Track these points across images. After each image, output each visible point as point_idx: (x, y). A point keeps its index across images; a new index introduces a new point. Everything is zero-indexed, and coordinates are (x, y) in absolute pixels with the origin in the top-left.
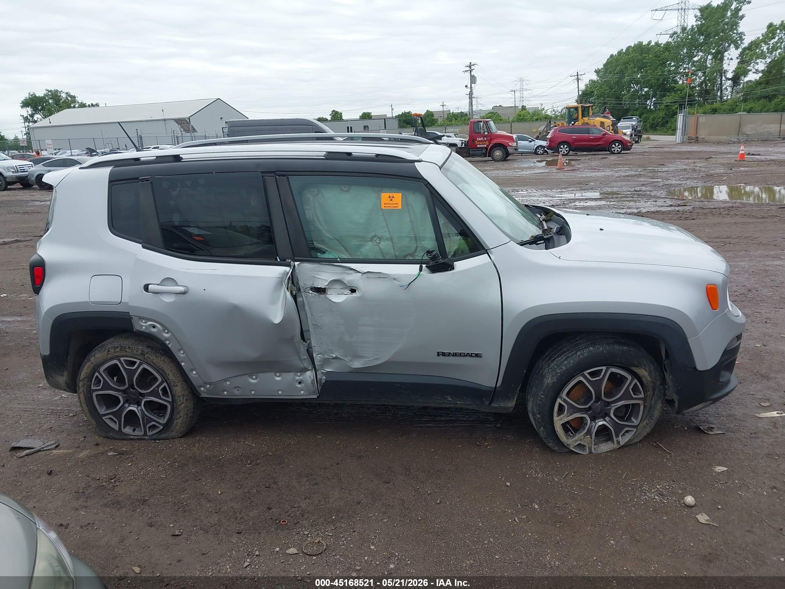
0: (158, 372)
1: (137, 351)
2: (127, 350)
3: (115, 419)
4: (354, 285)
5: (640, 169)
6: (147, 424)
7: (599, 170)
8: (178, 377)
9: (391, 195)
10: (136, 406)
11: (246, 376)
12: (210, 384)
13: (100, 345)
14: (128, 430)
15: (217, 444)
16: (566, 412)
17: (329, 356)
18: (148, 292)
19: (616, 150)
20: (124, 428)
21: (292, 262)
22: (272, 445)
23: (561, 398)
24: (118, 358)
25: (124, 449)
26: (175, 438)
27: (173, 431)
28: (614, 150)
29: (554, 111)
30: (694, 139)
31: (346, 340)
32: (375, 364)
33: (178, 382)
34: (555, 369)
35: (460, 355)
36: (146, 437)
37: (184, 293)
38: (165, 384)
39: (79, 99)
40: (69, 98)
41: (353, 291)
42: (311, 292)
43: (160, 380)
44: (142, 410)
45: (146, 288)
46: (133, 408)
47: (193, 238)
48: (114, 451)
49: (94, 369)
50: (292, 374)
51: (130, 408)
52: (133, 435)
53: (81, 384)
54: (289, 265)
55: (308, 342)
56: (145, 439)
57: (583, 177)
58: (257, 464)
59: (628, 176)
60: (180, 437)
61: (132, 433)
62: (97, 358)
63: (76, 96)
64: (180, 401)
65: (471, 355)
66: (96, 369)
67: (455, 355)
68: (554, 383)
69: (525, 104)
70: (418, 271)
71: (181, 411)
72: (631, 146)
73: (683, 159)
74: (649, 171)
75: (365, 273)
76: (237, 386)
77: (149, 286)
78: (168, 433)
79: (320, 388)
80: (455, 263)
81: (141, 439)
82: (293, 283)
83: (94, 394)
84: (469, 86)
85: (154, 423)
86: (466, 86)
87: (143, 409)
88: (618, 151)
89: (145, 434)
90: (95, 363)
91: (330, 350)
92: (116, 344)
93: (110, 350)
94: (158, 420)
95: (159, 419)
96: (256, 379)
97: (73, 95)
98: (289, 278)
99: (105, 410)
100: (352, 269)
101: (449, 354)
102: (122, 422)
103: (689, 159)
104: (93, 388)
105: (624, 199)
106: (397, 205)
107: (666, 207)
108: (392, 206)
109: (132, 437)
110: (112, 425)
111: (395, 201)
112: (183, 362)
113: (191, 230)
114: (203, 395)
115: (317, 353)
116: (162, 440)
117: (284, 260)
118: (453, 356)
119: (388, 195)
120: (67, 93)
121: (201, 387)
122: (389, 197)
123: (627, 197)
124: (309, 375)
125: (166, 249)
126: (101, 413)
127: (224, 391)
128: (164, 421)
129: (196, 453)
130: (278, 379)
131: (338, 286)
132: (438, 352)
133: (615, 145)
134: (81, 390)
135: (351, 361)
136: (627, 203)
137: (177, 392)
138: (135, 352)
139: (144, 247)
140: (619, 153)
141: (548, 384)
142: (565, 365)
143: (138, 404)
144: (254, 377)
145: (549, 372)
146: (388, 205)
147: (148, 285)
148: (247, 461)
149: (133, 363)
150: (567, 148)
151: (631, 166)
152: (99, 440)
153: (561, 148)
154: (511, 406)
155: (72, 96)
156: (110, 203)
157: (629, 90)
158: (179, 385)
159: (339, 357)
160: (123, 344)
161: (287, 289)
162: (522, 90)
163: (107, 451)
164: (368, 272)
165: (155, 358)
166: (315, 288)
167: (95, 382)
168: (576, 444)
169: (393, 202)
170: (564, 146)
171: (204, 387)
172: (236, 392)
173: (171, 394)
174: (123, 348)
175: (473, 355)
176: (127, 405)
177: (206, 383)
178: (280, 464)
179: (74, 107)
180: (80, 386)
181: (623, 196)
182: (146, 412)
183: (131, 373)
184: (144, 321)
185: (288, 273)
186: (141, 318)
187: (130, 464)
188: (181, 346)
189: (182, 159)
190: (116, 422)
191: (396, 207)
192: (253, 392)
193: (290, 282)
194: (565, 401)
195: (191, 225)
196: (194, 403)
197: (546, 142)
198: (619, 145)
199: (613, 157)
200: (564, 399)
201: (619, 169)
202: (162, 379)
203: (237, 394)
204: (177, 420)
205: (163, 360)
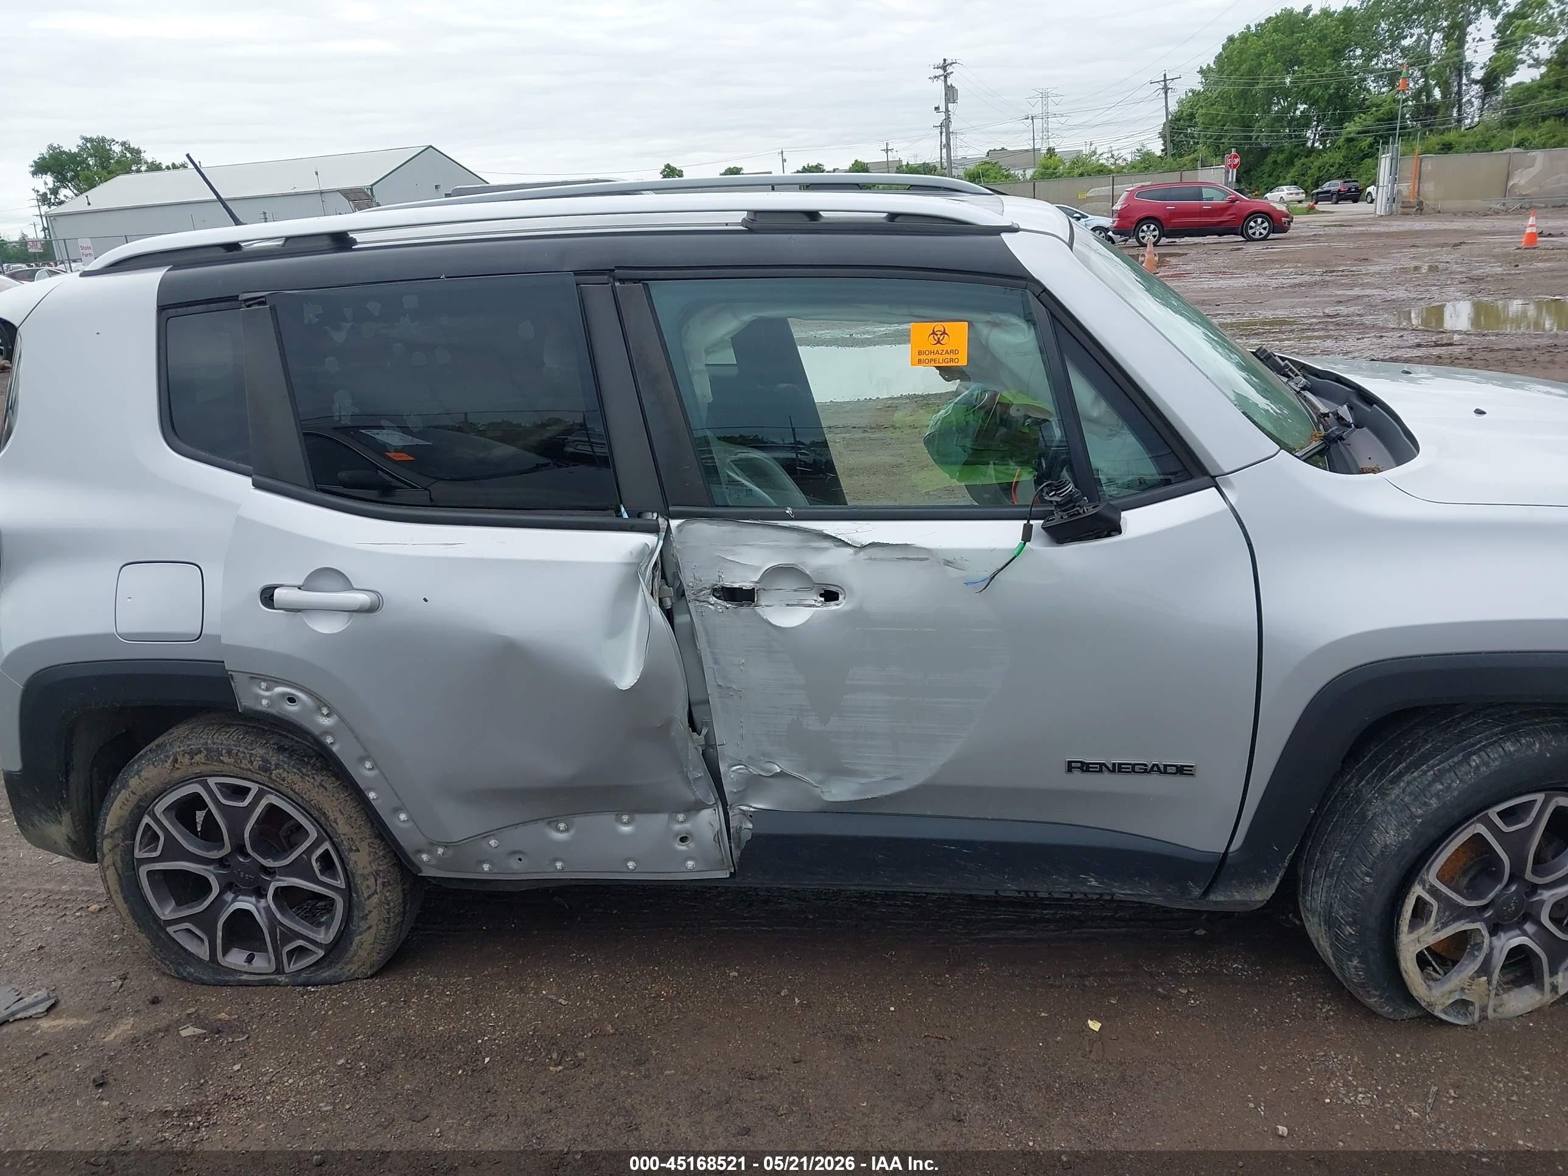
0: (307, 813)
1: (251, 762)
2: (225, 759)
3: (198, 932)
4: (832, 581)
5: (1319, 270)
6: (283, 945)
7: (1232, 273)
8: (359, 828)
9: (939, 326)
10: (253, 900)
11: (541, 825)
12: (446, 846)
13: (153, 745)
14: (236, 958)
15: (466, 996)
16: (1432, 921)
17: (763, 770)
18: (274, 609)
19: (1258, 233)
20: (224, 955)
21: (661, 520)
22: (611, 1000)
23: (1423, 883)
24: (201, 778)
25: (223, 1015)
26: (358, 979)
27: (351, 962)
28: (1254, 234)
29: (1112, 156)
30: (1414, 207)
31: (810, 728)
32: (888, 792)
33: (362, 840)
34: (1407, 806)
35: (1133, 769)
36: (282, 979)
37: (371, 609)
38: (327, 845)
39: (148, 156)
40: (128, 155)
41: (830, 596)
42: (713, 599)
43: (313, 834)
44: (268, 909)
45: (267, 596)
46: (246, 903)
47: (389, 458)
48: (197, 1020)
49: (138, 806)
50: (663, 817)
51: (238, 905)
52: (246, 973)
53: (107, 845)
54: (654, 529)
55: (704, 732)
56: (278, 985)
57: (1203, 290)
58: (578, 1064)
59: (1300, 285)
60: (372, 977)
61: (246, 967)
62: (146, 779)
63: (142, 149)
64: (368, 887)
65: (1162, 770)
66: (143, 807)
67: (1118, 769)
68: (1403, 845)
69: (1052, 145)
70: (1020, 541)
71: (370, 912)
72: (1289, 223)
73: (1405, 247)
74: (1340, 273)
75: (863, 547)
76: (517, 848)
77: (277, 591)
78: (339, 966)
79: (737, 853)
80: (1123, 514)
81: (267, 984)
82: (664, 577)
83: (143, 871)
84: (942, 108)
85: (300, 942)
86: (937, 109)
87: (273, 907)
88: (1261, 234)
89: (279, 970)
90: (140, 793)
91: (764, 755)
92: (195, 743)
93: (180, 759)
94: (311, 935)
95: (313, 931)
96: (567, 830)
97: (136, 148)
98: (656, 564)
99: (173, 911)
100: (827, 537)
101: (1101, 768)
102: (219, 941)
103: (1418, 247)
104: (138, 854)
105: (1309, 334)
106: (954, 357)
107: (1408, 350)
108: (941, 357)
109: (245, 977)
110: (191, 946)
111: (949, 343)
112: (371, 789)
113: (383, 436)
114: (427, 872)
115: (730, 762)
116: (323, 984)
117: (639, 516)
118: (1113, 771)
119: (929, 327)
120: (123, 144)
121: (420, 851)
122: (934, 333)
123: (1314, 330)
124: (709, 819)
125: (318, 490)
126: (162, 918)
127: (483, 862)
128: (325, 936)
129: (414, 1025)
130: (626, 829)
131: (787, 584)
132: (1070, 763)
133: (1256, 222)
134: (108, 860)
135: (821, 782)
136: (1318, 341)
137: (360, 865)
138: (245, 764)
139: (257, 485)
140: (1265, 239)
141: (1386, 846)
142: (1437, 795)
143: (260, 893)
144: (562, 826)
145: (1385, 811)
146: (930, 357)
147: (275, 587)
148: (549, 1052)
149: (242, 792)
150: (1154, 230)
151: (1300, 265)
152: (161, 985)
153: (1143, 231)
154: (1261, 899)
155: (134, 149)
156: (163, 369)
157: (1269, 110)
158: (364, 847)
159: (789, 771)
160: (214, 743)
161: (652, 594)
162: (1045, 116)
163: (179, 1023)
164: (873, 545)
165: (297, 778)
166: (723, 588)
167: (145, 841)
168: (1451, 1001)
169: (945, 348)
170: (1148, 227)
171: (428, 852)
172: (515, 864)
173: (345, 870)
174: (213, 755)
175: (1169, 770)
176: (229, 896)
177: (434, 844)
178: (640, 1062)
179: (138, 171)
180: (106, 851)
181: (1305, 327)
182: (279, 916)
183: (237, 818)
184: (264, 685)
185: (652, 552)
186: (255, 678)
187: (237, 1067)
188: (366, 750)
189: (354, 242)
190: (202, 940)
191: (952, 360)
192: (559, 865)
193: (658, 573)
194: (1433, 891)
195: (384, 423)
196: (404, 890)
197: (1111, 220)
198: (1263, 222)
199: (1252, 248)
200: (1432, 886)
201: (1275, 271)
202: (318, 831)
203: (519, 870)
204: (361, 934)
205: (321, 785)
